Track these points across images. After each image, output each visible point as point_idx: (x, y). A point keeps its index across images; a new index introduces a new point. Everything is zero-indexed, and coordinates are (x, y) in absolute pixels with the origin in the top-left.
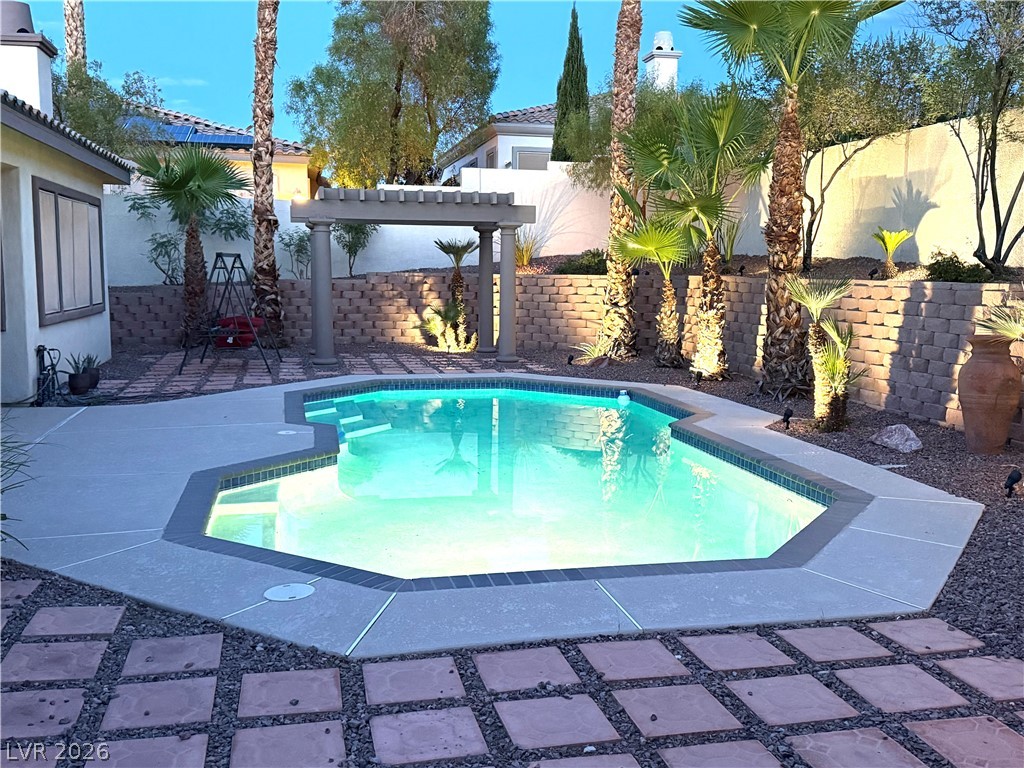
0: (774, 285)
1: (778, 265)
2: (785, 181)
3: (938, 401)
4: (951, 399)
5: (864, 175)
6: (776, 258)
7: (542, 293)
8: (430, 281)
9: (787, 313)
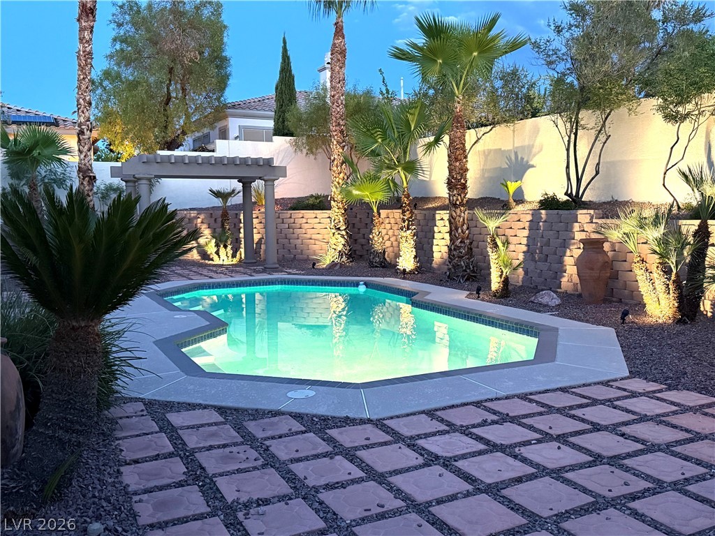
0: (454, 214)
1: (456, 202)
2: (458, 153)
3: (555, 278)
4: (564, 276)
5: (486, 148)
6: (455, 198)
7: (283, 223)
8: (202, 216)
9: (462, 231)
